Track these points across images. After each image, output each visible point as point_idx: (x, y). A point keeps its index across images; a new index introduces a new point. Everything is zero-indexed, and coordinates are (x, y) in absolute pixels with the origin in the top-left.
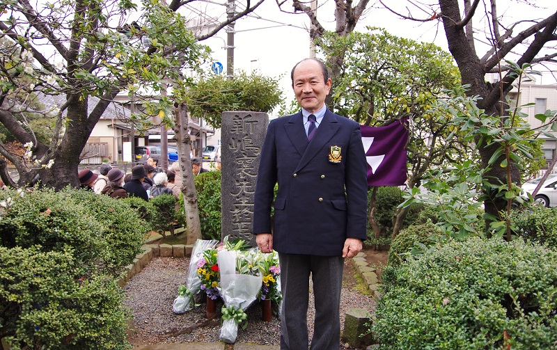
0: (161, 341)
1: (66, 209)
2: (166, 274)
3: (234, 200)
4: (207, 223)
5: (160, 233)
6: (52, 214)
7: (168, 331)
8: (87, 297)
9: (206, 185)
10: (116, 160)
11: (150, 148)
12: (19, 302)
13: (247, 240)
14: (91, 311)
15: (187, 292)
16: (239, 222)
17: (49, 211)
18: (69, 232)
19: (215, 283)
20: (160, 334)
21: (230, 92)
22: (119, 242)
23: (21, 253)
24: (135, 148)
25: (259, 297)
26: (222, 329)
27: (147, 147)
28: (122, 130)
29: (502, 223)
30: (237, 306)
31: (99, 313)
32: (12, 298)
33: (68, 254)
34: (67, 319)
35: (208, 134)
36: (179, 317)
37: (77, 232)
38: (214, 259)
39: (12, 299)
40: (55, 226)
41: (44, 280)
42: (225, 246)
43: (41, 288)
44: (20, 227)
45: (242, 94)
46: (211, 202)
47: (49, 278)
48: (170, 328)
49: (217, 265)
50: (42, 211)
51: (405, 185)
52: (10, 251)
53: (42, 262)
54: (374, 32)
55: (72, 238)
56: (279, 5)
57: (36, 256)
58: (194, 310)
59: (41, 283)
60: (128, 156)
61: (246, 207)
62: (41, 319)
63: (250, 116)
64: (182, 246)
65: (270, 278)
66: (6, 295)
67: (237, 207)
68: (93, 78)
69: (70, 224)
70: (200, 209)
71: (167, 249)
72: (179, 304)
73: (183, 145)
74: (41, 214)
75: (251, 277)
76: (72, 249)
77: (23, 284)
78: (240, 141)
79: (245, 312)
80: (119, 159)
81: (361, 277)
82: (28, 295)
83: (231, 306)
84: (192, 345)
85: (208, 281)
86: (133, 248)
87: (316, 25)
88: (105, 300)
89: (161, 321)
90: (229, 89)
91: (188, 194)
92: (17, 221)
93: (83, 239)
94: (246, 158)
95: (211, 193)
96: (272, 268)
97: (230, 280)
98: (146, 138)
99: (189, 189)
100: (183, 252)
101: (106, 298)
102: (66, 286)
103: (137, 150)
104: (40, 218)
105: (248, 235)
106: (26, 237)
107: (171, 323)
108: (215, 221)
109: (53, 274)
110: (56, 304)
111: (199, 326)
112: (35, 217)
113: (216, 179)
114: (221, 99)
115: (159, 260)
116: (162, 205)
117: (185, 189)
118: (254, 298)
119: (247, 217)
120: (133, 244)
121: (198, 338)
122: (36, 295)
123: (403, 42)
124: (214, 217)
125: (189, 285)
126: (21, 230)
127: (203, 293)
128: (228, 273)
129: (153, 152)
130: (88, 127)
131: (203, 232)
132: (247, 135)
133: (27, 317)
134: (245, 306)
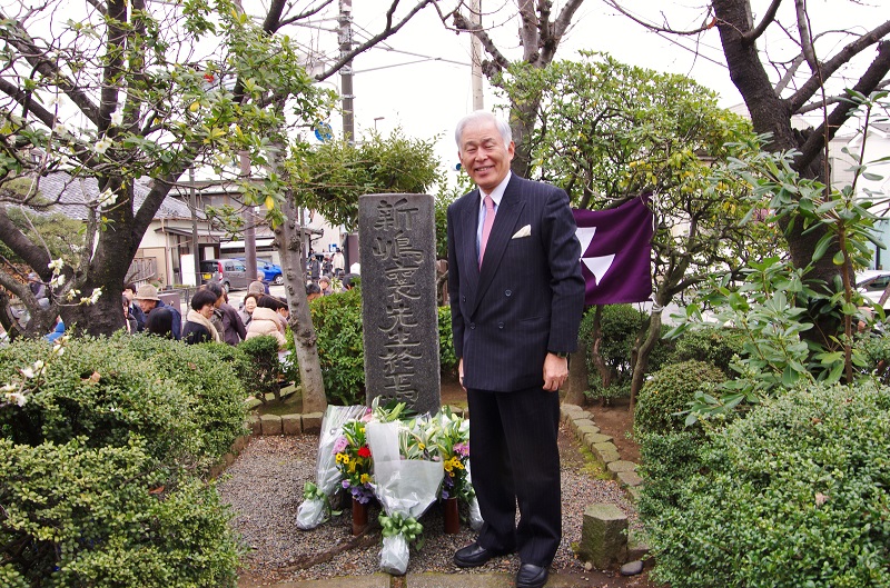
0: (283, 577)
1: (125, 370)
2: (277, 463)
3: (386, 338)
4: (333, 377)
5: (257, 396)
6: (102, 382)
7: (292, 560)
8: (174, 523)
9: (327, 317)
10: (172, 283)
11: (223, 262)
12: (57, 539)
13: (409, 402)
14: (181, 546)
15: (319, 493)
16: (395, 374)
17: (97, 376)
18: (135, 410)
19: (365, 476)
20: (280, 567)
21: (358, 166)
22: (210, 420)
23: (54, 453)
24: (201, 264)
25: (439, 494)
26: (384, 552)
27: (219, 261)
28: (178, 236)
29: (838, 356)
30: (406, 512)
31: (194, 548)
32: (45, 534)
33: (137, 450)
34: (142, 565)
35: (313, 237)
36: (308, 535)
37: (148, 410)
38: (360, 438)
39: (45, 537)
40: (109, 402)
41: (97, 497)
42: (376, 414)
43: (94, 511)
44: (49, 407)
45: (378, 168)
46: (338, 343)
47: (106, 493)
48: (295, 555)
49: (367, 446)
50: (85, 375)
51: (651, 300)
52: (36, 450)
53: (93, 466)
54: (592, 60)
55: (141, 420)
56: (444, 20)
57: (82, 456)
58: (331, 522)
59: (92, 503)
60: (189, 277)
61: (405, 348)
62: (97, 568)
63: (404, 200)
64: (297, 416)
65: (454, 462)
66: (32, 530)
67: (390, 350)
68: (153, 146)
69: (136, 397)
70: (321, 356)
71: (273, 422)
72: (307, 514)
73: (290, 254)
74: (85, 381)
75: (428, 463)
76: (141, 440)
77: (63, 508)
78: (390, 242)
79: (419, 521)
80: (176, 281)
81: (591, 449)
82: (71, 526)
83: (396, 514)
84: (336, 581)
85: (353, 474)
86: (232, 428)
87: (493, 54)
88: (204, 524)
89: (279, 545)
90: (357, 161)
91: (301, 332)
92: (44, 397)
93: (159, 422)
94: (401, 269)
95: (337, 328)
96: (457, 448)
97: (392, 471)
98: (217, 247)
99: (302, 325)
100: (299, 427)
101: (206, 521)
102: (134, 504)
103: (203, 267)
104: (84, 390)
105: (410, 394)
106: (60, 424)
107: (296, 547)
108: (347, 374)
109: (112, 485)
110: (121, 538)
111: (343, 549)
112: (73, 388)
113: (343, 306)
114: (345, 177)
115: (262, 441)
116: (258, 352)
117: (297, 325)
118: (433, 498)
119: (407, 365)
120: (231, 421)
121: (345, 569)
122: (85, 525)
123: (637, 73)
124: (345, 367)
125: (321, 482)
126: (50, 413)
127: (345, 493)
128: (387, 459)
129: (228, 268)
130: (136, 231)
131: (328, 391)
132: (401, 232)
133: (73, 566)
134: (418, 512)
